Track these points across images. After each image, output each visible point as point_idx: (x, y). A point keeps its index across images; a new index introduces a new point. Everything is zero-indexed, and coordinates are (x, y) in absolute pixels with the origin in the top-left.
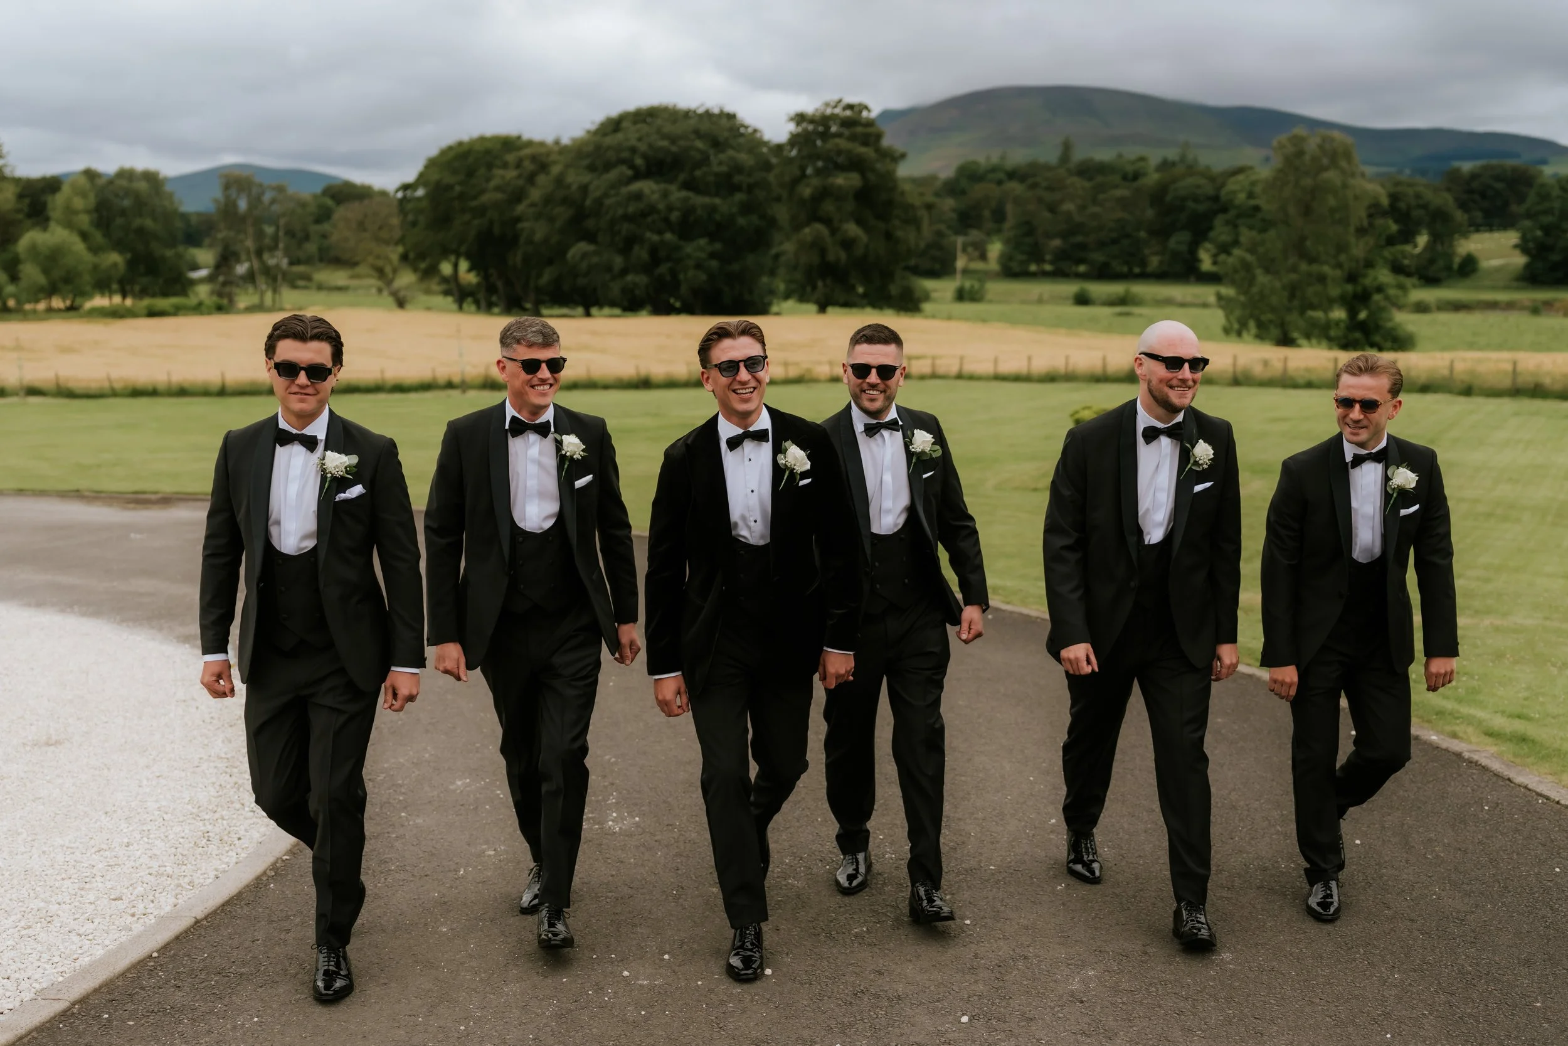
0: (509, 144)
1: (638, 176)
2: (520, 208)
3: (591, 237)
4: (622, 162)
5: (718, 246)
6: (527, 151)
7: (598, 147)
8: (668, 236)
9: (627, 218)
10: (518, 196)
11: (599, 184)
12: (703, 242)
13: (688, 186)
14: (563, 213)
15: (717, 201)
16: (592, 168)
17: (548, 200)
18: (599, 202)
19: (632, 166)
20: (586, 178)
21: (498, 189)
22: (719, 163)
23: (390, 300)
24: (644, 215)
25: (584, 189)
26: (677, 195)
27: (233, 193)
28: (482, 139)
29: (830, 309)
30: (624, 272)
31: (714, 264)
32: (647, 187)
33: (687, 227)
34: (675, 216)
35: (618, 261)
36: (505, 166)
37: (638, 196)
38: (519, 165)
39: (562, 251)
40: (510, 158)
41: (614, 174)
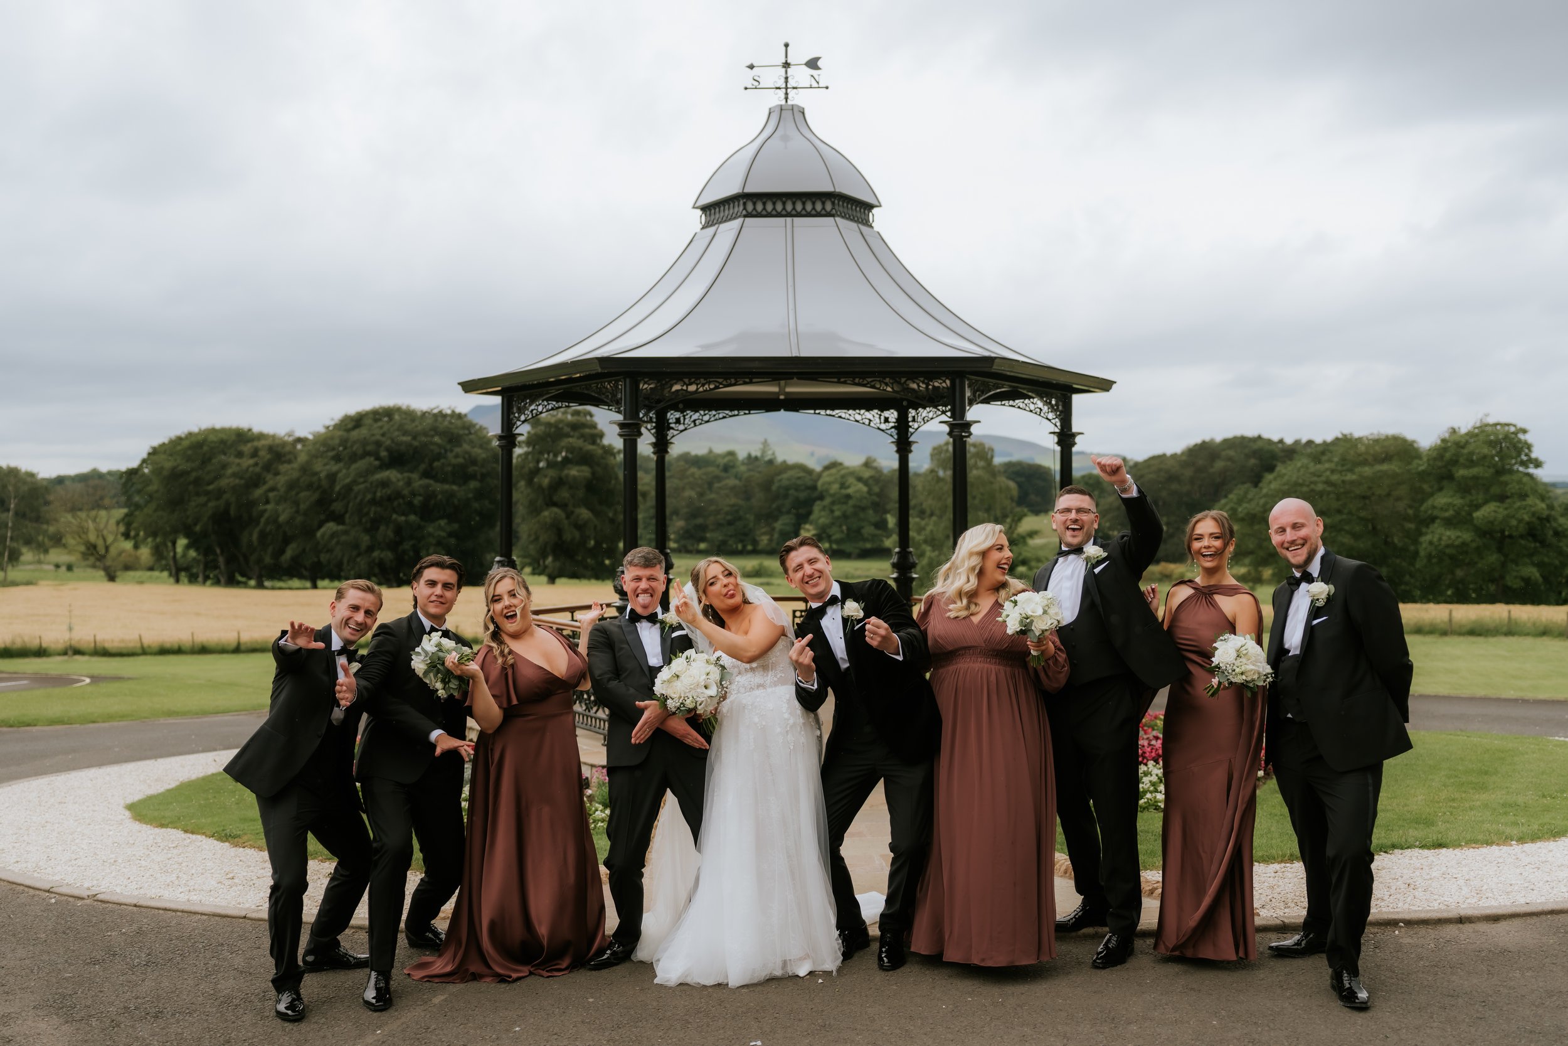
0: (241, 437)
1: (385, 466)
2: (258, 492)
3: (339, 519)
4: (367, 454)
5: (456, 526)
6: (263, 442)
7: (344, 442)
8: (412, 518)
9: (374, 502)
10: (255, 481)
11: (346, 475)
12: (443, 522)
13: (426, 474)
14: (307, 498)
15: (455, 487)
16: (337, 458)
17: (292, 485)
18: (348, 488)
19: (378, 458)
20: (334, 467)
21: (234, 475)
22: (455, 457)
23: (100, 574)
24: (389, 499)
25: (332, 477)
26: (419, 483)
28: (213, 431)
29: (558, 581)
30: (370, 549)
31: (453, 541)
32: (392, 475)
33: (428, 510)
34: (417, 501)
35: (365, 539)
36: (240, 455)
37: (385, 484)
38: (255, 453)
39: (309, 532)
40: (247, 448)
41: (361, 464)
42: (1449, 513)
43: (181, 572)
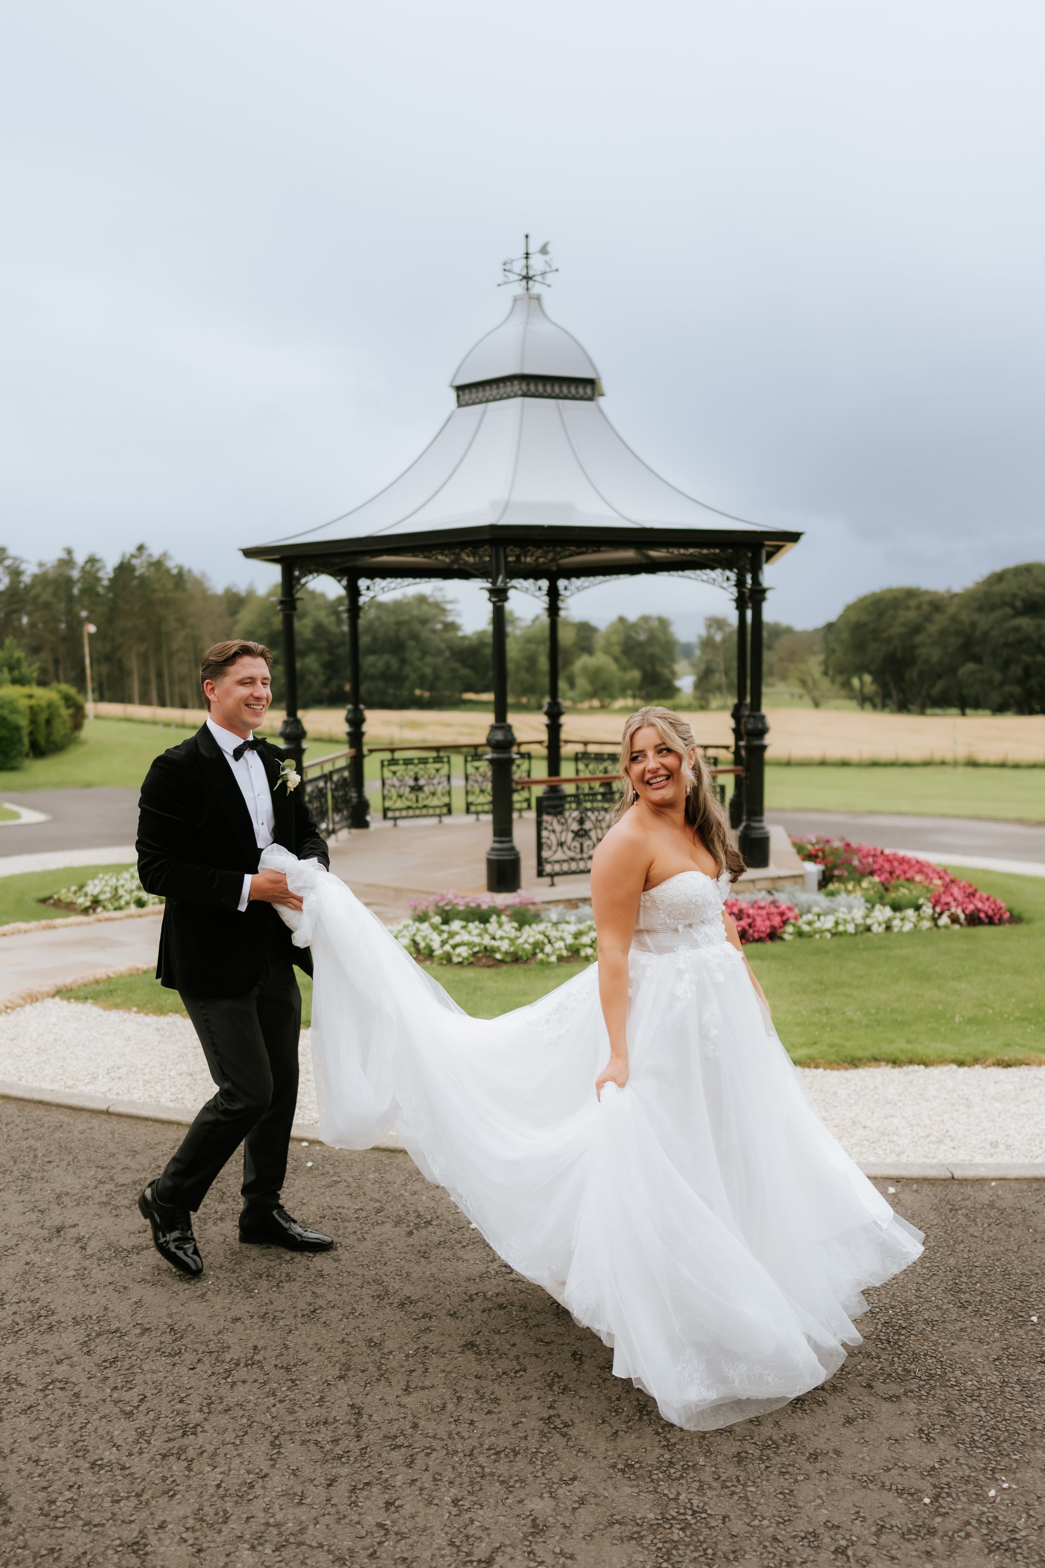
0: (910, 594)
1: (1018, 613)
2: (918, 639)
3: (977, 659)
4: (1005, 604)
6: (927, 598)
7: (987, 595)
9: (1007, 645)
10: (917, 629)
11: (984, 622)
14: (954, 642)
16: (980, 609)
17: (943, 632)
18: (986, 634)
19: (1013, 606)
20: (976, 617)
21: (902, 625)
23: (809, 702)
24: (1020, 642)
25: (974, 625)
27: (712, 631)
28: (891, 591)
30: (1002, 684)
32: (1025, 622)
35: (998, 677)
36: (908, 608)
37: (1017, 629)
38: (919, 607)
39: (953, 670)
40: (913, 603)
41: (998, 614)
43: (865, 700)
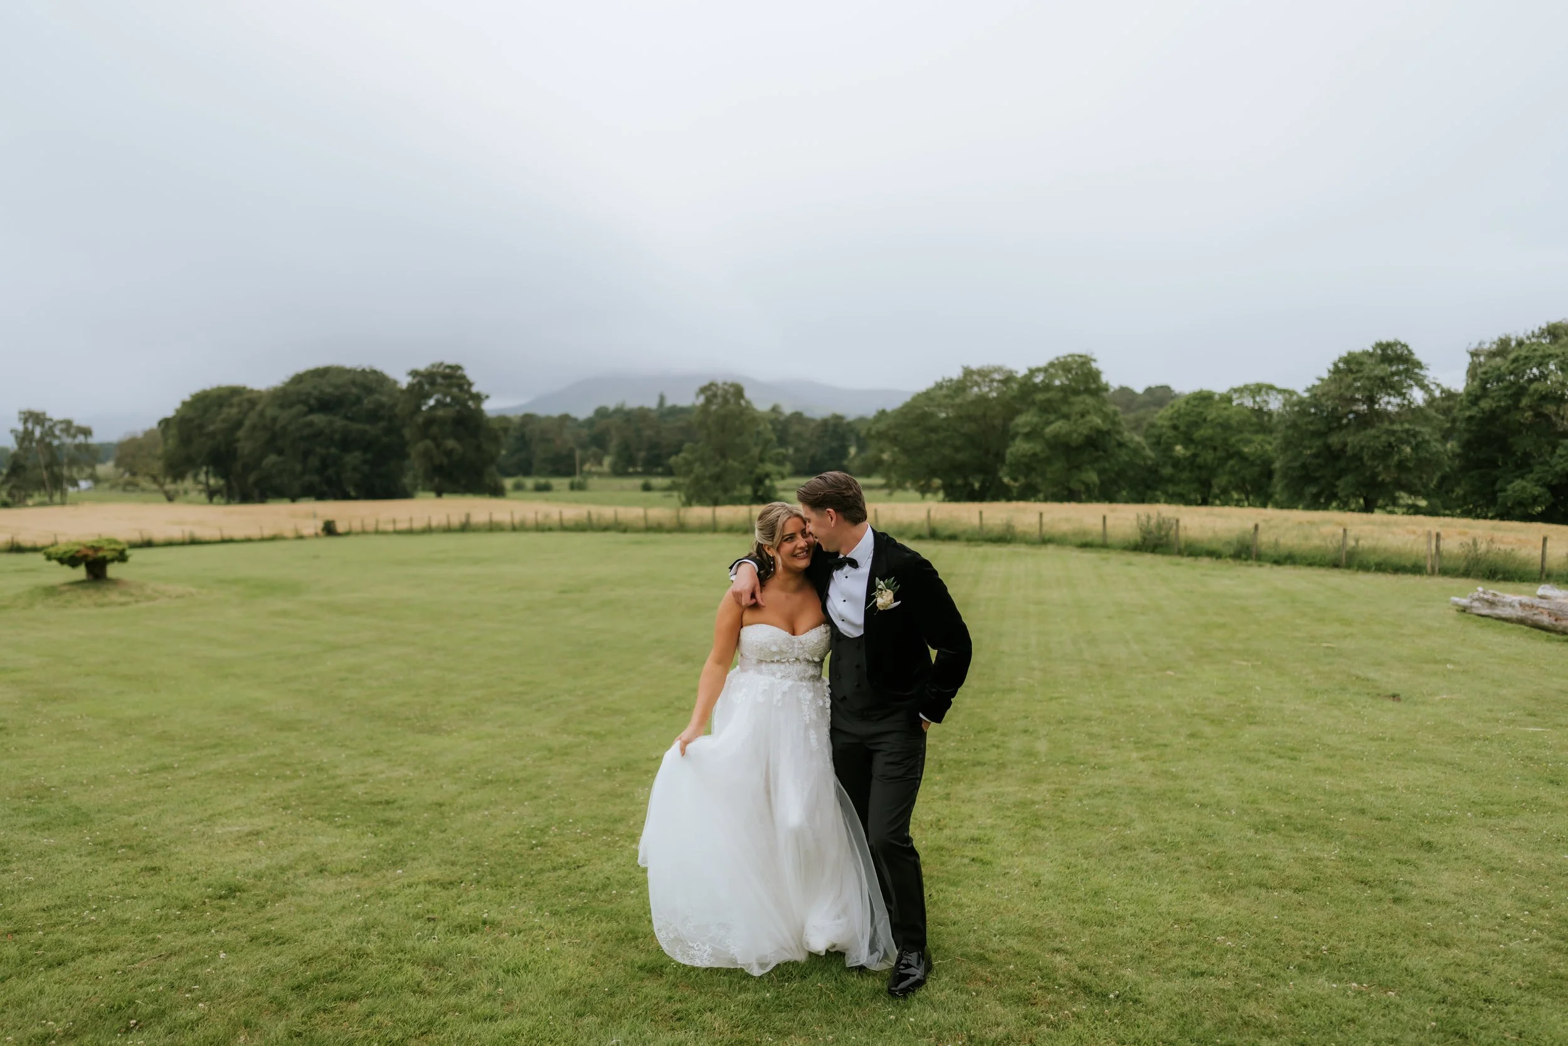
0: (235, 392)
1: (311, 410)
2: (238, 434)
3: (279, 451)
4: (301, 402)
5: (369, 456)
6: (246, 396)
7: (288, 393)
8: (333, 450)
9: (302, 438)
10: (239, 424)
11: (284, 417)
12: (357, 454)
13: (346, 418)
14: (261, 436)
15: (367, 427)
16: (282, 406)
17: (254, 428)
18: (285, 428)
19: (305, 402)
20: (277, 413)
21: (224, 421)
22: (368, 403)
23: (163, 497)
24: (314, 436)
25: (274, 420)
26: (339, 422)
28: (219, 389)
29: (445, 496)
30: (303, 474)
31: (366, 468)
32: (318, 419)
33: (346, 443)
34: (337, 437)
35: (299, 468)
36: (231, 406)
37: (311, 424)
38: (240, 405)
40: (235, 400)
41: (295, 410)
42: (1027, 430)
43: (212, 494)
